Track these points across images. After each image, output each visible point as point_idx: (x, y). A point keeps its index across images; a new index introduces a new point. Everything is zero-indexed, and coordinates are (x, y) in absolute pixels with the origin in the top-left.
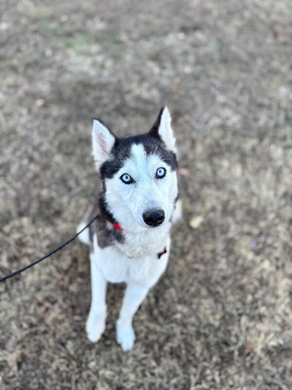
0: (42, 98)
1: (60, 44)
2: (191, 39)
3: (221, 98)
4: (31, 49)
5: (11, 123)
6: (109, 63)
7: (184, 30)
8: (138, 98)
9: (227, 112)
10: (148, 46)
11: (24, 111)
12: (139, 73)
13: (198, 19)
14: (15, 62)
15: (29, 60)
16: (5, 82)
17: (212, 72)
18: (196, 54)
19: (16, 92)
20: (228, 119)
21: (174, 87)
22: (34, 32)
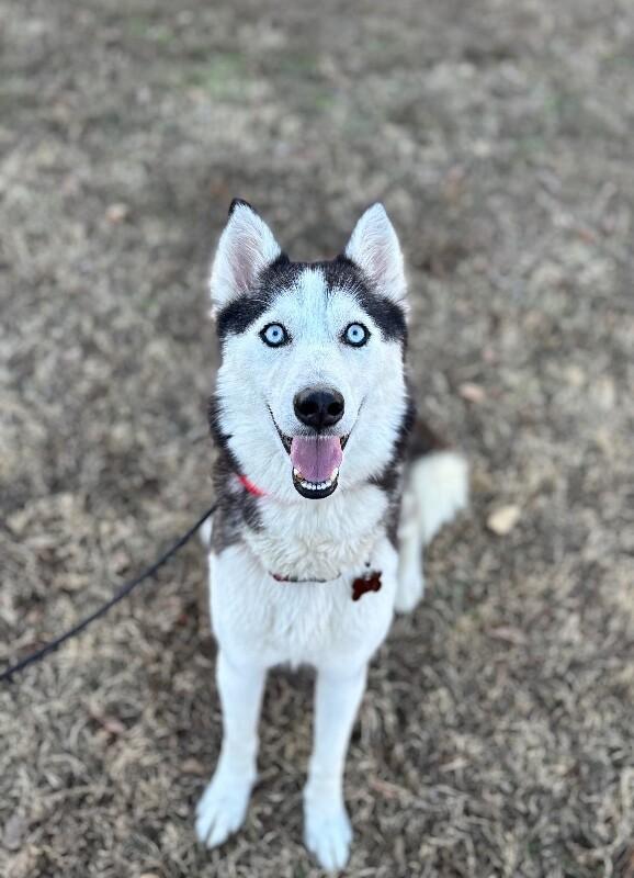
0: (124, 200)
1: (175, 76)
2: (490, 78)
3: (562, 219)
4: (102, 85)
5: (45, 257)
6: (291, 126)
7: (473, 56)
9: (578, 253)
10: (386, 90)
11: (79, 230)
12: (364, 151)
13: (505, 34)
14: (61, 112)
15: (96, 110)
16: (32, 160)
17: (541, 157)
18: (502, 114)
19: (59, 183)
20: (580, 268)
21: (449, 191)
22: (111, 45)
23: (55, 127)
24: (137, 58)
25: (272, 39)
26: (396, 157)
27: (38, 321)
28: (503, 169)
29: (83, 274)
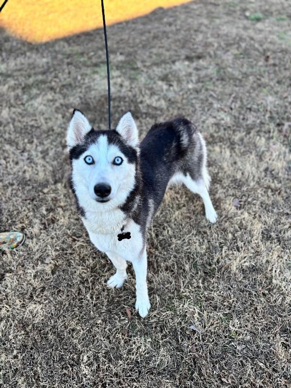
0: (72, 107)
1: (89, 71)
2: (194, 65)
3: (216, 105)
4: (66, 76)
5: (50, 124)
6: (127, 83)
7: (188, 58)
8: (148, 106)
9: (222, 115)
10: (158, 71)
11: (60, 116)
12: (151, 89)
13: (200, 50)
14: (53, 84)
15: (64, 83)
16: (45, 98)
17: (211, 87)
18: (198, 75)
19: (54, 104)
20: (223, 119)
21: (179, 98)
22: (68, 64)
23: (52, 89)
24: (76, 67)
25: (121, 58)
26: (162, 91)
27: (49, 141)
28: (197, 91)
29: (62, 128)
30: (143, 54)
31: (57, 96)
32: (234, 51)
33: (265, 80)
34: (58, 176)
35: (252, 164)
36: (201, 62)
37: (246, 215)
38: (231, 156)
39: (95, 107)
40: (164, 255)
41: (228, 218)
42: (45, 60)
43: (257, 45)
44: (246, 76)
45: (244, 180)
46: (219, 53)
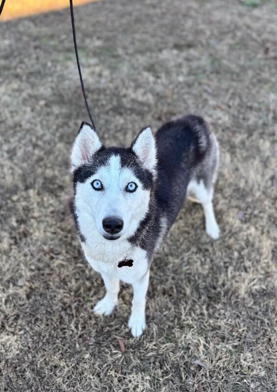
0: (44, 99)
1: (61, 57)
2: (184, 54)
3: (212, 102)
4: (33, 61)
5: (17, 118)
6: (106, 73)
7: (177, 46)
8: (134, 101)
9: (219, 113)
10: (142, 60)
11: (28, 109)
12: (135, 81)
13: (190, 38)
14: (19, 71)
15: (32, 70)
16: (10, 87)
17: (205, 81)
18: (190, 67)
19: (20, 94)
20: (220, 118)
21: (168, 92)
22: (36, 48)
23: (17, 76)
24: (46, 51)
25: (98, 43)
26: (148, 83)
27: (16, 138)
28: (189, 85)
29: (31, 123)
30: (123, 40)
31: (23, 85)
32: (228, 40)
33: (266, 75)
34: (30, 180)
35: (257, 171)
36: (193, 52)
37: (252, 230)
38: (232, 161)
39: (70, 100)
40: (160, 276)
41: (233, 234)
42: (7, 42)
43: (254, 35)
44: (244, 69)
45: (248, 189)
46: (212, 42)
